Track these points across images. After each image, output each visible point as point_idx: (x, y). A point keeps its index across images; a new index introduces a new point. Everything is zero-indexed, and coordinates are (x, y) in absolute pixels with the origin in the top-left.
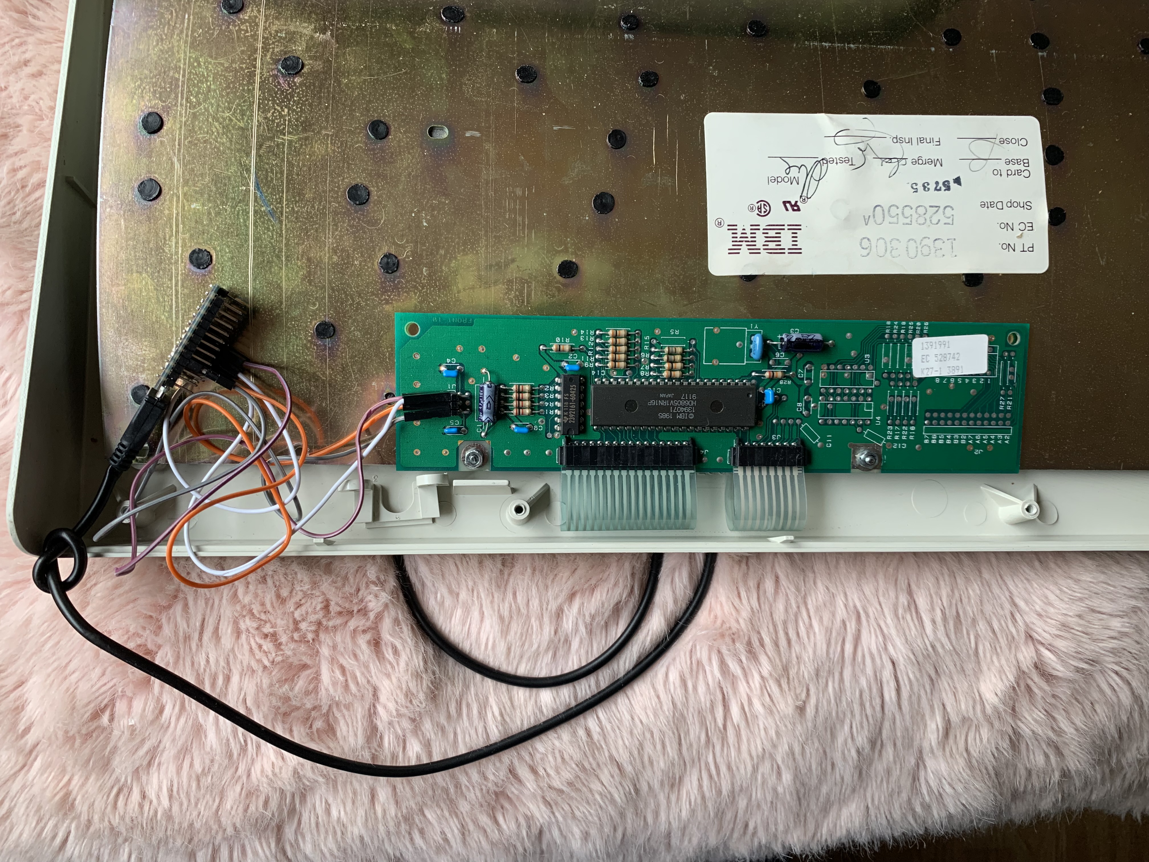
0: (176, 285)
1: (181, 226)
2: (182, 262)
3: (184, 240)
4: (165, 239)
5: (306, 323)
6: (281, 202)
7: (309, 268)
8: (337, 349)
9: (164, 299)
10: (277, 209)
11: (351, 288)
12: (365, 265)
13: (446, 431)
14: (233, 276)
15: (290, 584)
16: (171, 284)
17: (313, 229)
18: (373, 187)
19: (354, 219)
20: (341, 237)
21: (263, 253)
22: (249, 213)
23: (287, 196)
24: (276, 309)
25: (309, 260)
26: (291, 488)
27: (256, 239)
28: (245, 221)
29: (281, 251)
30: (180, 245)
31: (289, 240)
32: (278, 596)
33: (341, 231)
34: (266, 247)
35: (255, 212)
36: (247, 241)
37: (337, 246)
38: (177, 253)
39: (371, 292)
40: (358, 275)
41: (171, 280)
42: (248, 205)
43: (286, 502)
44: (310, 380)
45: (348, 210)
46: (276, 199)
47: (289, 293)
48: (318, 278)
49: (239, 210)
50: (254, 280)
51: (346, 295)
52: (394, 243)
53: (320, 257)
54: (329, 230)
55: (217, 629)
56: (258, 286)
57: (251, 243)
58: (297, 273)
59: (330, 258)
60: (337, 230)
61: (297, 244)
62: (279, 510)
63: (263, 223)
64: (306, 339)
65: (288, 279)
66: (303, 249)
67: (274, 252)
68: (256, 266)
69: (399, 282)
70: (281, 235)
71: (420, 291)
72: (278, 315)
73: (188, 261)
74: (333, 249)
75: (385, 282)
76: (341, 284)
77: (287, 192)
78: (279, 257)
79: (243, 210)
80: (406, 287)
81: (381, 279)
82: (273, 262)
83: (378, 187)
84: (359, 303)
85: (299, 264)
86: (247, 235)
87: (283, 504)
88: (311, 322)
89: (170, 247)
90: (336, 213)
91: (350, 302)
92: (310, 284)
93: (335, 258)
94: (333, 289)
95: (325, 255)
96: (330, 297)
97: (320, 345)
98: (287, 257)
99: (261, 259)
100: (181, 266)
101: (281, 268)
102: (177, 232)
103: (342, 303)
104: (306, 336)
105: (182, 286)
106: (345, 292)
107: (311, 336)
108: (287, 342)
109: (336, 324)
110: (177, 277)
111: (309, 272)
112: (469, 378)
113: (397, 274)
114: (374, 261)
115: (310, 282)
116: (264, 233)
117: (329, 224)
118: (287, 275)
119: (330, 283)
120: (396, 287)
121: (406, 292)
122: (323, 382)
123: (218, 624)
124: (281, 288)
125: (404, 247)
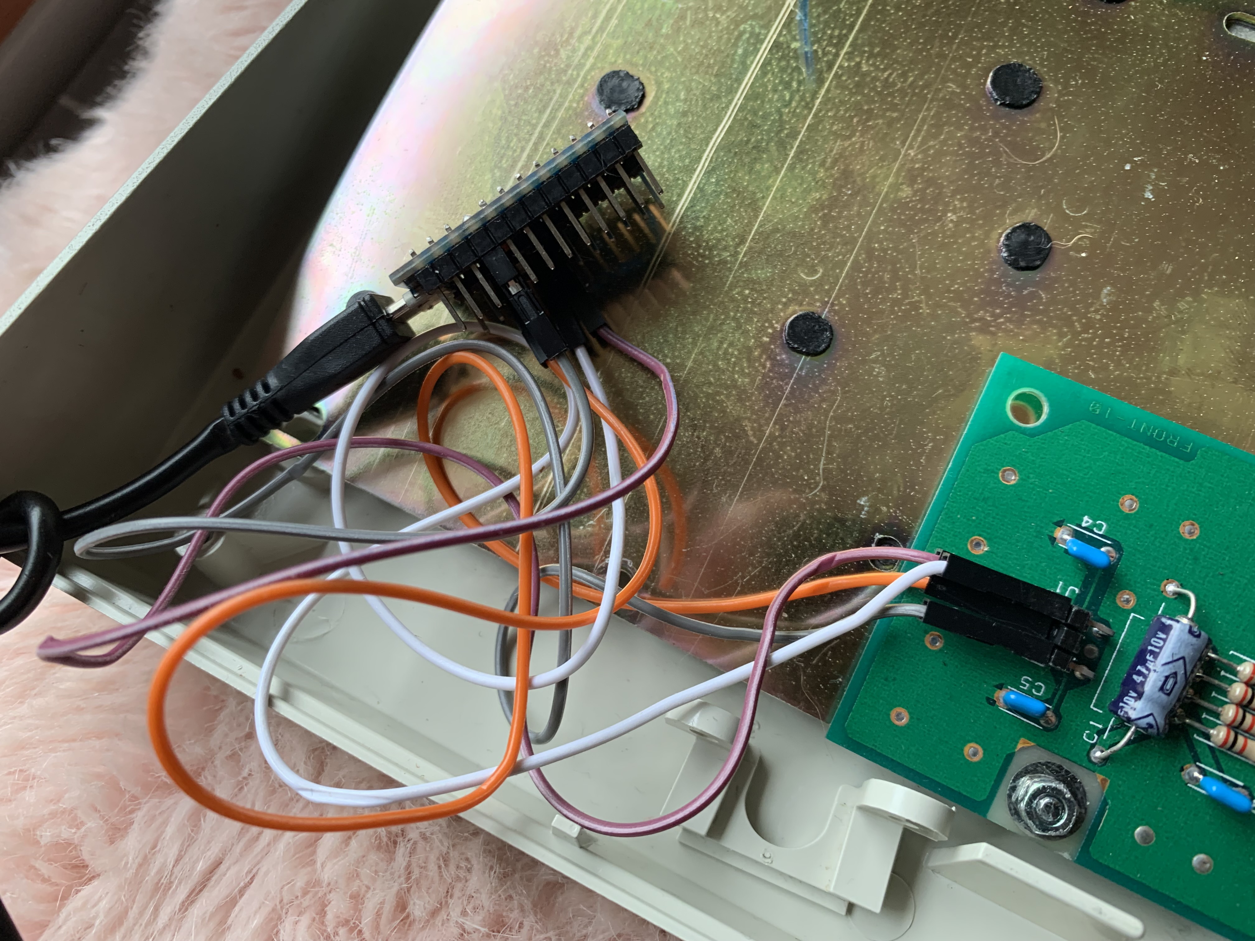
0: (547, 125)
1: (614, 21)
2: (582, 86)
3: (606, 47)
4: (571, 34)
5: (774, 303)
6: (839, 45)
7: (839, 192)
8: (816, 389)
9: (509, 140)
10: (825, 54)
11: (913, 268)
12: (967, 230)
13: (1001, 695)
14: (668, 149)
15: (442, 890)
16: (539, 118)
17: (883, 116)
18: (1056, 82)
19: (984, 130)
20: (940, 154)
21: (753, 126)
22: (762, 42)
23: (856, 38)
24: (725, 248)
25: (847, 174)
26: (565, 654)
27: (752, 96)
28: (746, 54)
29: (794, 134)
30: (595, 53)
31: (821, 121)
32: (402, 906)
33: (944, 143)
34: (765, 117)
35: (777, 45)
36: (732, 91)
37: (923, 169)
38: (580, 66)
39: (956, 292)
40: (942, 246)
41: (541, 112)
42: (767, 26)
43: (537, 681)
44: (720, 431)
45: (980, 108)
46: (831, 37)
47: (769, 227)
48: (848, 218)
49: (744, 32)
50: (709, 173)
51: (895, 277)
52: (1057, 209)
53: (874, 177)
54: (919, 131)
55: (231, 903)
56: (710, 189)
57: (738, 99)
58: (808, 191)
59: (896, 187)
60: (935, 136)
61: (835, 133)
62: (509, 695)
63: (783, 70)
64: (757, 338)
65: (781, 197)
66: (845, 149)
67: (779, 132)
68: (725, 147)
69: (1033, 295)
70: (808, 107)
71: (1076, 334)
72: (724, 262)
73: (594, 89)
74: (910, 170)
75: (998, 282)
76: (895, 249)
77: (859, 31)
78: (783, 146)
79: (752, 34)
80: (1045, 312)
81: (992, 271)
82: (766, 150)
83: (1066, 85)
84: (915, 306)
85: (821, 174)
86: (739, 81)
87: (527, 684)
88: (786, 305)
89: (574, 50)
90: (949, 104)
91: (897, 295)
92: (825, 225)
93: (906, 192)
94: (870, 252)
95: (887, 178)
96: (856, 266)
97: (781, 364)
98: (801, 151)
99: (742, 136)
100: (574, 92)
101: (777, 171)
102: (602, 29)
103: (875, 293)
104: (761, 330)
105: (558, 131)
106: (894, 272)
107: (772, 337)
108: (711, 328)
109: (840, 331)
110: (556, 110)
111: (834, 202)
112: (1120, 588)
113: (1036, 275)
114: (992, 229)
115: (826, 220)
116: (775, 91)
117: (924, 120)
118: (780, 189)
119: (870, 238)
120: (1020, 303)
121: (1039, 322)
122: (749, 447)
123: (242, 892)
124: (756, 210)
125: (1077, 225)
